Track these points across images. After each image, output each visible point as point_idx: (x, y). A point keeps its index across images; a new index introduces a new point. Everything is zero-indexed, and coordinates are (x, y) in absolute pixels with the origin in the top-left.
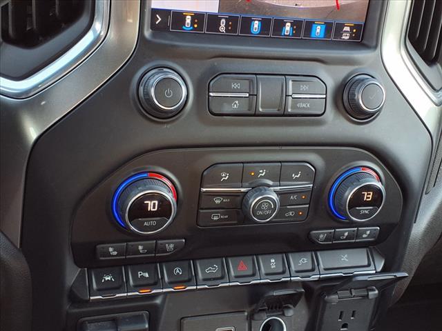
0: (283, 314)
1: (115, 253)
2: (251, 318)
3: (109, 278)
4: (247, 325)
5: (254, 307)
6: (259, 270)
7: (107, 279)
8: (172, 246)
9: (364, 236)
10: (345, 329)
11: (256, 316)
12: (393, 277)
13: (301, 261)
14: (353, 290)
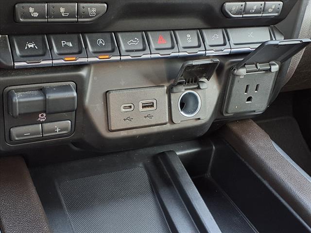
0: (199, 88)
1: (36, 15)
2: (170, 91)
3: (32, 46)
4: (167, 98)
5: (172, 82)
6: (177, 43)
7: (30, 46)
8: (94, 10)
9: (270, 10)
10: (250, 102)
11: (175, 89)
12: (299, 42)
13: (214, 37)
14: (258, 64)
